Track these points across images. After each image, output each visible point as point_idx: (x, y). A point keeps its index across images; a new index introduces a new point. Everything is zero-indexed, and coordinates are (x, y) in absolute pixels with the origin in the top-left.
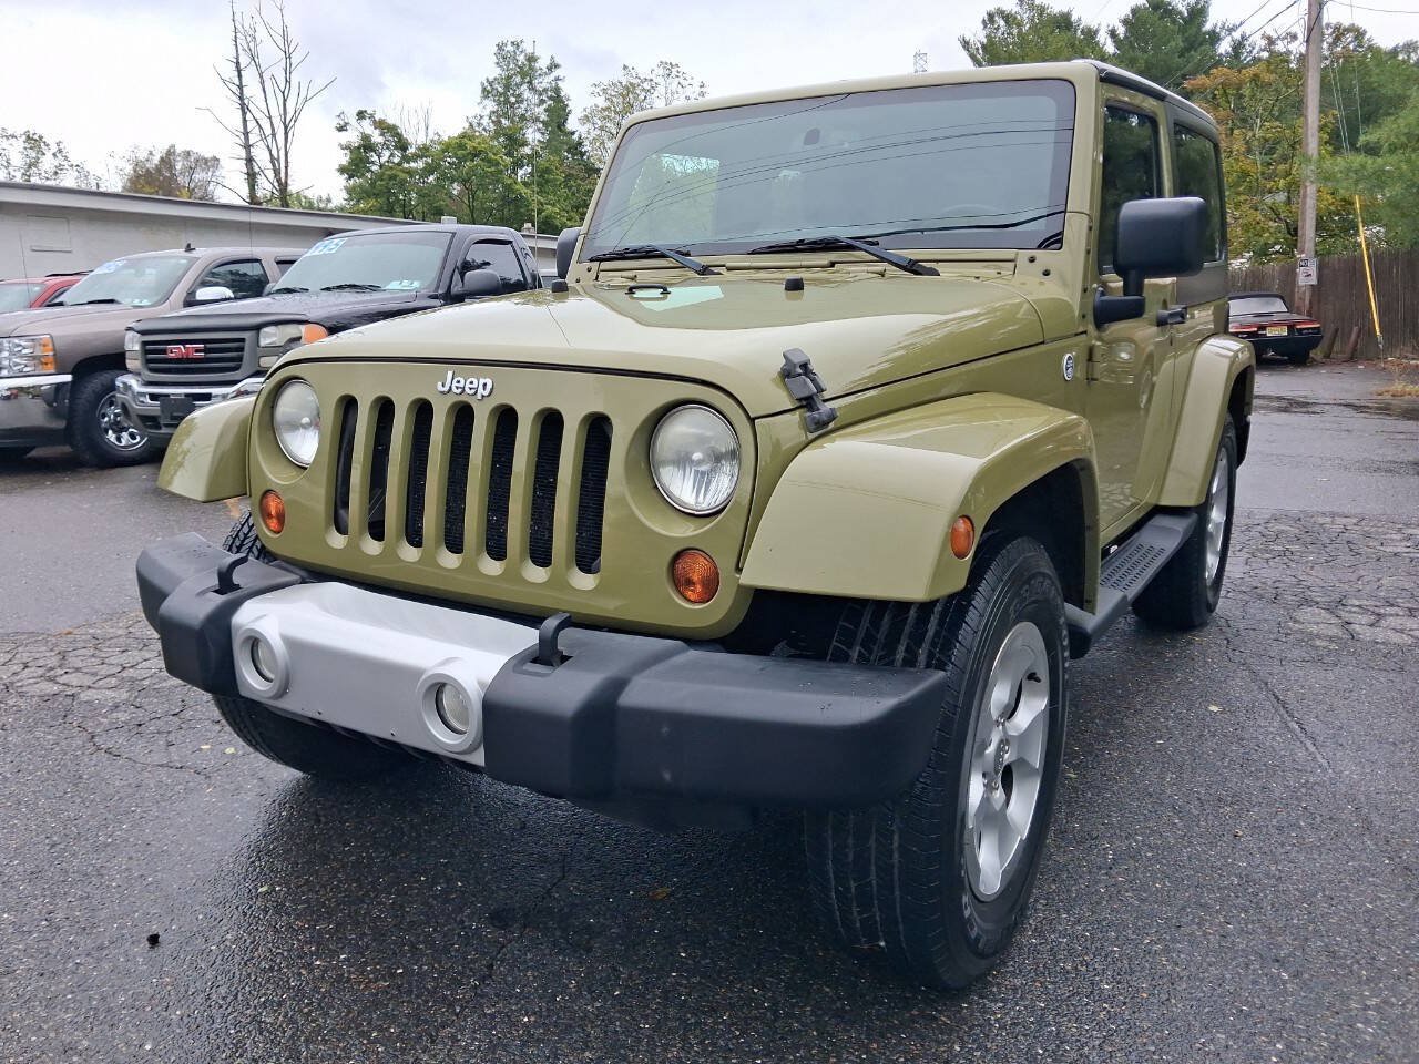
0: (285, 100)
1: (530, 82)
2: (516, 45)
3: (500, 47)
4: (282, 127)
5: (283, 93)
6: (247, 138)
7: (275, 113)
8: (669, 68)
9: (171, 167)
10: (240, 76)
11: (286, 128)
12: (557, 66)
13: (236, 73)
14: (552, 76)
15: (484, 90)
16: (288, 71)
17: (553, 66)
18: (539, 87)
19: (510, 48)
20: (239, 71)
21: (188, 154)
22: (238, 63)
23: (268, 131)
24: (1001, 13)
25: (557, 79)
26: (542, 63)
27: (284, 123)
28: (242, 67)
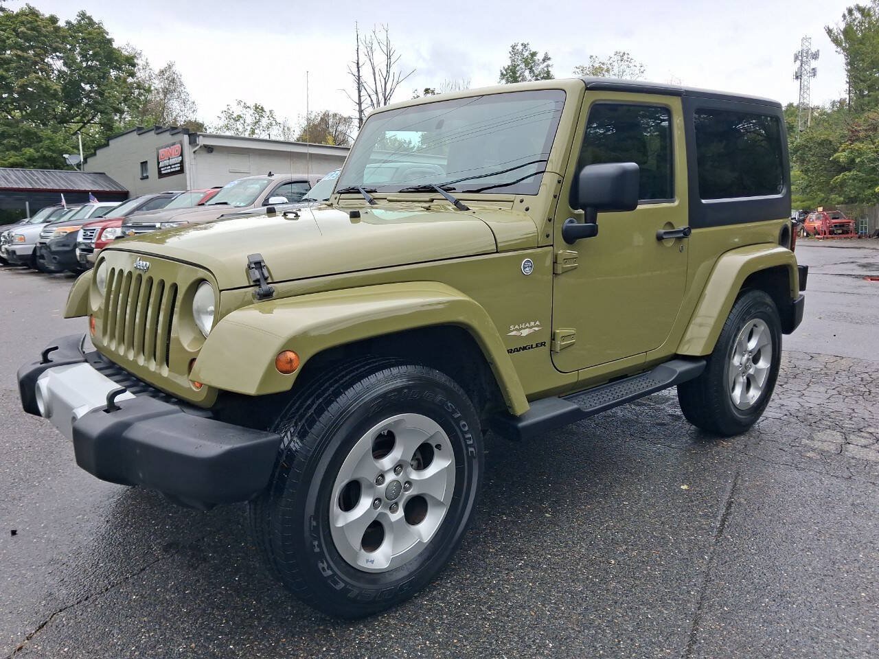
0: (386, 84)
1: (531, 69)
2: (524, 46)
3: (513, 48)
4: (383, 99)
5: (385, 79)
6: (360, 106)
7: (379, 90)
8: (622, 56)
9: (327, 123)
10: (359, 71)
11: (385, 100)
12: (549, 59)
13: (357, 69)
14: (546, 64)
15: (502, 74)
16: (389, 66)
17: (546, 59)
18: (536, 72)
19: (520, 48)
20: (358, 68)
21: (335, 115)
22: (358, 64)
23: (375, 102)
24: (859, 9)
25: (548, 66)
26: (540, 57)
27: (384, 97)
28: (360, 65)
